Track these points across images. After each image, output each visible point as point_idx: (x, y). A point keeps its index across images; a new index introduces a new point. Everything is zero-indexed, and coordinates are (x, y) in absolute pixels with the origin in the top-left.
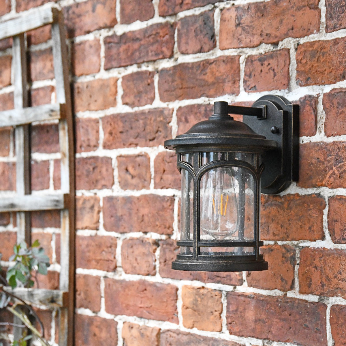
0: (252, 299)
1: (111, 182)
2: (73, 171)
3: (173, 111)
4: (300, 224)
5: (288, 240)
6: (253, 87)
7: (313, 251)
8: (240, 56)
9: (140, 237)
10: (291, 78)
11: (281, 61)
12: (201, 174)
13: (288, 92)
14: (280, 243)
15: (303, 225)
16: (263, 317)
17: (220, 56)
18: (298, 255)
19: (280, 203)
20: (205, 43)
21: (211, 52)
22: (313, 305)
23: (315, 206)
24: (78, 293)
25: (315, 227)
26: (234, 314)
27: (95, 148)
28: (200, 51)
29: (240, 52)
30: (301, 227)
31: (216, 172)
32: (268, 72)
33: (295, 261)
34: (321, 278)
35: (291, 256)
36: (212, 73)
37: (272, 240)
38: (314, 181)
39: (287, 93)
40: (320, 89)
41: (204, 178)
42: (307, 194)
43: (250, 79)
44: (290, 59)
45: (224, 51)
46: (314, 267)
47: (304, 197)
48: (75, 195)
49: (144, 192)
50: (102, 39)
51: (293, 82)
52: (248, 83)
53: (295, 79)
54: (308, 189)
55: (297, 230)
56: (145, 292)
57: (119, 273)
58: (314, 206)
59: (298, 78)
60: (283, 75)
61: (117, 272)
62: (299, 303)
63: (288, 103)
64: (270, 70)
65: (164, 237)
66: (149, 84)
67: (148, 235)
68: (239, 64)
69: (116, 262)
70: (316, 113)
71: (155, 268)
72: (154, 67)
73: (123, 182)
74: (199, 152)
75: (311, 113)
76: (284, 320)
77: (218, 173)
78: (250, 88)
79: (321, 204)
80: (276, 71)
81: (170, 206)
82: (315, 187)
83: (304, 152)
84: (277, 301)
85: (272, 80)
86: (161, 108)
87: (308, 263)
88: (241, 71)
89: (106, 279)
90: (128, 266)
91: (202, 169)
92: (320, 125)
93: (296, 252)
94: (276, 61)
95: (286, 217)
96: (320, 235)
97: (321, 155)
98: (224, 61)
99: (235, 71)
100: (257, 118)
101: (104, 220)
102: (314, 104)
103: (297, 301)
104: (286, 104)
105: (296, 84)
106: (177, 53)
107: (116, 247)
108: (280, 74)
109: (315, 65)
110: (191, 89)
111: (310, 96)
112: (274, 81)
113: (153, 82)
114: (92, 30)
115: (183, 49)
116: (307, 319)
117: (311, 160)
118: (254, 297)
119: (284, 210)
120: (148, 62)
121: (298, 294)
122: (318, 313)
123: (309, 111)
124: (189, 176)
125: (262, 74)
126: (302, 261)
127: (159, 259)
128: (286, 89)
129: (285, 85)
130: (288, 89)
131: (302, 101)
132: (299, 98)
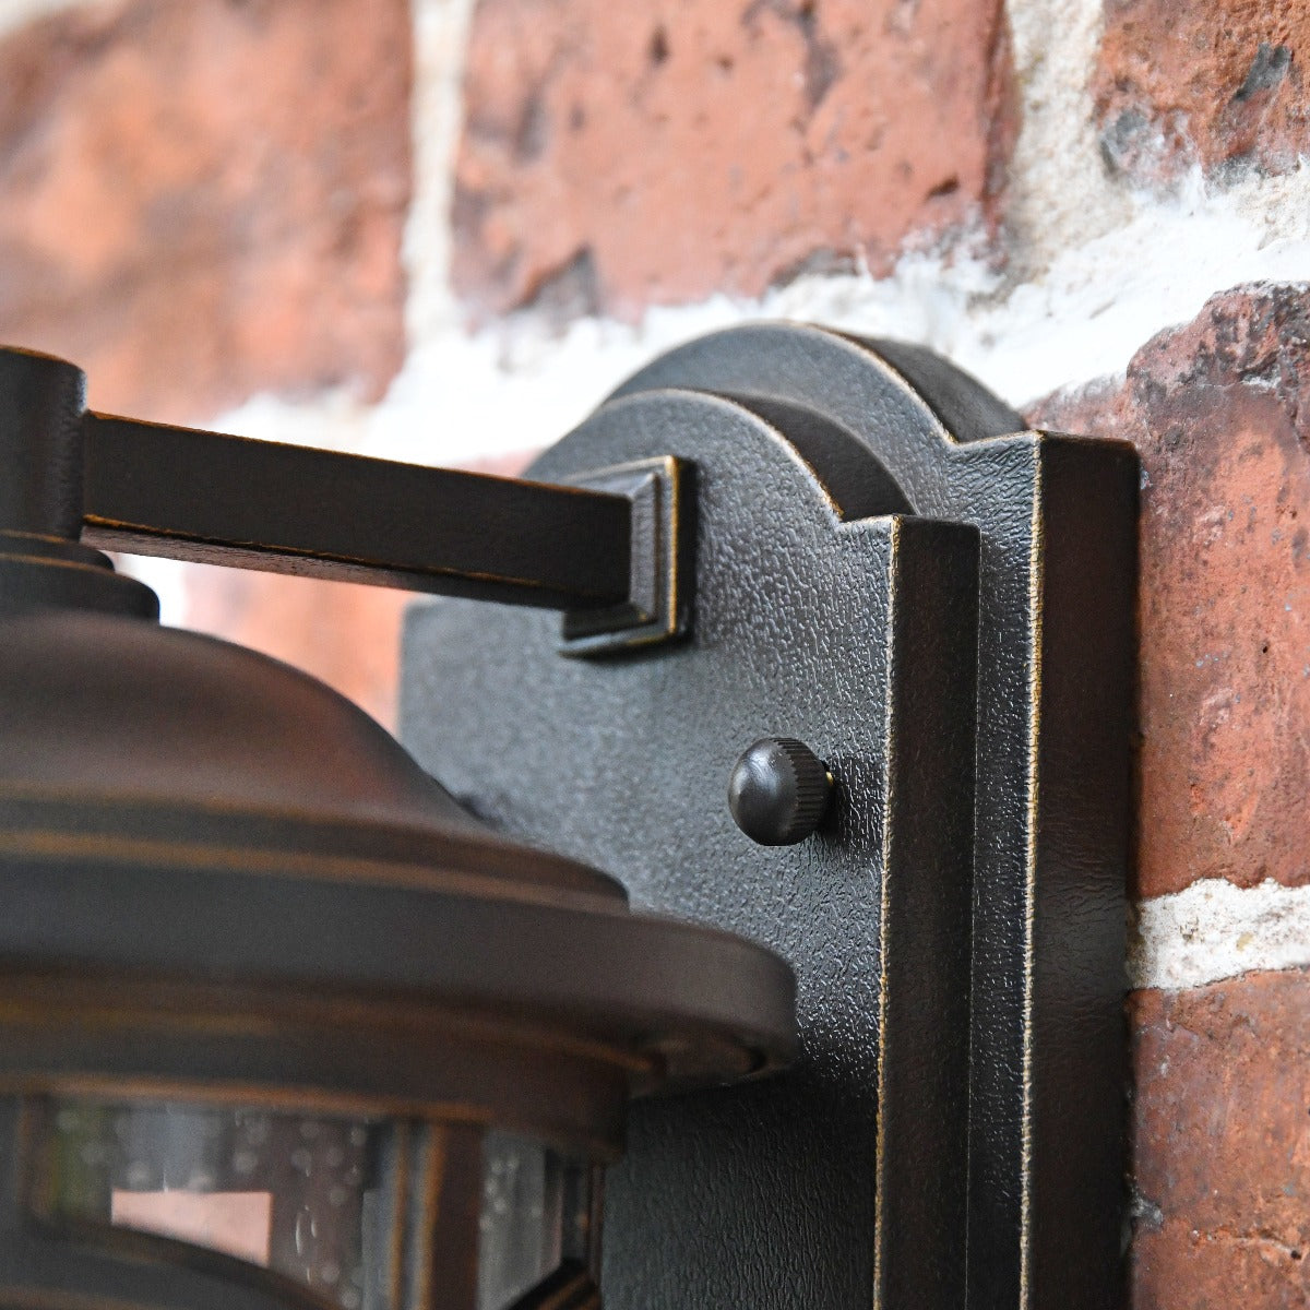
10: (1034, 93)
13: (988, 286)
32: (736, 44)
39: (977, 301)
43: (521, 176)
51: (1057, 151)
52: (504, 224)
53: (1088, 106)
59: (1124, 85)
63: (988, 418)
64: (766, 20)
78: (521, 280)
80: (832, 23)
85: (791, 144)
99: (355, 98)
100: (570, 635)
104: (946, 438)
105: (1097, 166)
108: (882, 54)
112: (808, 158)
123: (1264, 510)
125: (666, 88)
128: (962, 253)
129: (949, 187)
130: (992, 244)
131: (1170, 380)
132: (1144, 339)
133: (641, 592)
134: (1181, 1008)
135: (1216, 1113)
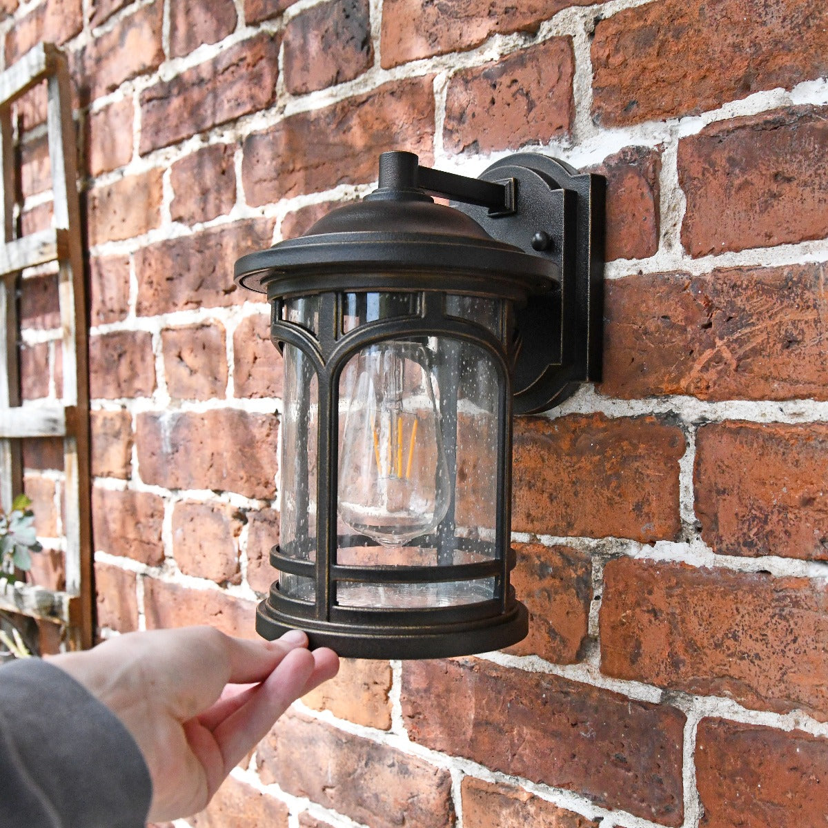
0: (467, 670)
1: (151, 384)
2: (84, 362)
3: (274, 223)
4: (607, 493)
5: (570, 533)
6: (468, 146)
7: (645, 570)
8: (435, 76)
9: (209, 500)
10: (578, 110)
11: (549, 68)
12: (337, 364)
13: (568, 147)
14: (546, 540)
15: (617, 498)
16: (498, 717)
17: (384, 84)
18: (598, 573)
19: (547, 436)
20: (347, 61)
21: (362, 77)
22: (643, 710)
23: (654, 447)
24: (99, 598)
25: (654, 504)
26: (422, 697)
27: (123, 315)
28: (335, 82)
29: (434, 66)
30: (610, 502)
31: (383, 354)
32: (511, 100)
33: (591, 589)
34: (670, 644)
35: (578, 577)
36: (364, 125)
37: (525, 531)
38: (651, 380)
39: (565, 149)
40: (665, 132)
41: (350, 371)
42: (629, 414)
43: (461, 127)
44: (573, 59)
45: (393, 70)
46: (648, 611)
47: (621, 422)
48: (89, 409)
49: (215, 404)
50: (136, 97)
51: (583, 120)
52: (457, 136)
53: (589, 112)
54: (633, 402)
55: (598, 511)
56: (219, 615)
57: (171, 571)
58: (651, 446)
59: (599, 108)
60: (555, 104)
61: (165, 567)
62: (600, 700)
63: (573, 171)
64: (518, 96)
65: (256, 504)
66: (223, 173)
67: (224, 498)
68: (432, 94)
69: (163, 548)
70: (656, 194)
71: (238, 569)
72: (235, 134)
73: (172, 383)
74: (337, 292)
75: (642, 194)
76: (554, 734)
77: (390, 357)
78: (461, 147)
79: (672, 443)
80: (533, 96)
81: (268, 435)
82: (654, 396)
83: (619, 303)
84: (538, 685)
85: (524, 120)
86: (248, 219)
87: (630, 599)
88: (436, 111)
89: (147, 578)
90: (186, 559)
91: (343, 344)
92: (668, 227)
93: (591, 566)
94: (535, 69)
95: (564, 475)
96: (669, 527)
97: (675, 310)
98: (392, 93)
99: (421, 112)
101: (140, 461)
102: (651, 169)
103: (595, 694)
104: (569, 175)
105: (591, 124)
106: (281, 96)
107: (162, 516)
108: (546, 102)
109: (651, 66)
110: (314, 171)
111: (638, 150)
112: (528, 122)
113: (232, 166)
114: (117, 82)
115: (297, 83)
116: (624, 742)
117: (643, 323)
118: (473, 667)
119: (559, 457)
120: (221, 125)
121: (597, 674)
122: (658, 733)
123: (634, 188)
124: (304, 366)
125: (495, 109)
126: (610, 590)
127: (248, 550)
128: (563, 140)
129: (561, 127)
130: (570, 139)
131: (613, 164)
132: (605, 157)
133: (507, 204)
134: (614, 282)
135: (623, 302)
